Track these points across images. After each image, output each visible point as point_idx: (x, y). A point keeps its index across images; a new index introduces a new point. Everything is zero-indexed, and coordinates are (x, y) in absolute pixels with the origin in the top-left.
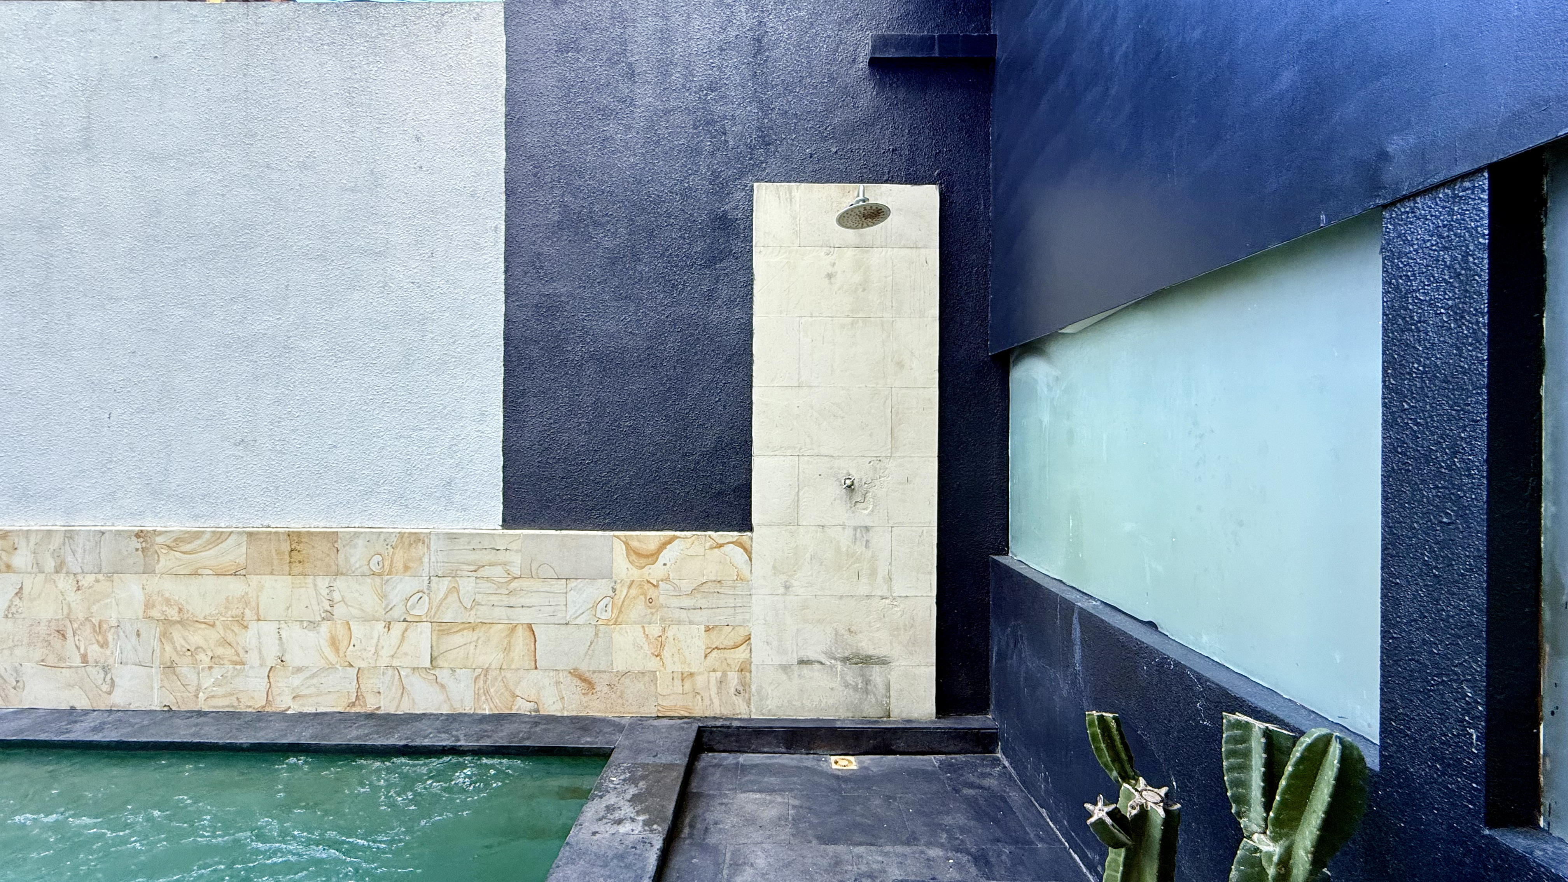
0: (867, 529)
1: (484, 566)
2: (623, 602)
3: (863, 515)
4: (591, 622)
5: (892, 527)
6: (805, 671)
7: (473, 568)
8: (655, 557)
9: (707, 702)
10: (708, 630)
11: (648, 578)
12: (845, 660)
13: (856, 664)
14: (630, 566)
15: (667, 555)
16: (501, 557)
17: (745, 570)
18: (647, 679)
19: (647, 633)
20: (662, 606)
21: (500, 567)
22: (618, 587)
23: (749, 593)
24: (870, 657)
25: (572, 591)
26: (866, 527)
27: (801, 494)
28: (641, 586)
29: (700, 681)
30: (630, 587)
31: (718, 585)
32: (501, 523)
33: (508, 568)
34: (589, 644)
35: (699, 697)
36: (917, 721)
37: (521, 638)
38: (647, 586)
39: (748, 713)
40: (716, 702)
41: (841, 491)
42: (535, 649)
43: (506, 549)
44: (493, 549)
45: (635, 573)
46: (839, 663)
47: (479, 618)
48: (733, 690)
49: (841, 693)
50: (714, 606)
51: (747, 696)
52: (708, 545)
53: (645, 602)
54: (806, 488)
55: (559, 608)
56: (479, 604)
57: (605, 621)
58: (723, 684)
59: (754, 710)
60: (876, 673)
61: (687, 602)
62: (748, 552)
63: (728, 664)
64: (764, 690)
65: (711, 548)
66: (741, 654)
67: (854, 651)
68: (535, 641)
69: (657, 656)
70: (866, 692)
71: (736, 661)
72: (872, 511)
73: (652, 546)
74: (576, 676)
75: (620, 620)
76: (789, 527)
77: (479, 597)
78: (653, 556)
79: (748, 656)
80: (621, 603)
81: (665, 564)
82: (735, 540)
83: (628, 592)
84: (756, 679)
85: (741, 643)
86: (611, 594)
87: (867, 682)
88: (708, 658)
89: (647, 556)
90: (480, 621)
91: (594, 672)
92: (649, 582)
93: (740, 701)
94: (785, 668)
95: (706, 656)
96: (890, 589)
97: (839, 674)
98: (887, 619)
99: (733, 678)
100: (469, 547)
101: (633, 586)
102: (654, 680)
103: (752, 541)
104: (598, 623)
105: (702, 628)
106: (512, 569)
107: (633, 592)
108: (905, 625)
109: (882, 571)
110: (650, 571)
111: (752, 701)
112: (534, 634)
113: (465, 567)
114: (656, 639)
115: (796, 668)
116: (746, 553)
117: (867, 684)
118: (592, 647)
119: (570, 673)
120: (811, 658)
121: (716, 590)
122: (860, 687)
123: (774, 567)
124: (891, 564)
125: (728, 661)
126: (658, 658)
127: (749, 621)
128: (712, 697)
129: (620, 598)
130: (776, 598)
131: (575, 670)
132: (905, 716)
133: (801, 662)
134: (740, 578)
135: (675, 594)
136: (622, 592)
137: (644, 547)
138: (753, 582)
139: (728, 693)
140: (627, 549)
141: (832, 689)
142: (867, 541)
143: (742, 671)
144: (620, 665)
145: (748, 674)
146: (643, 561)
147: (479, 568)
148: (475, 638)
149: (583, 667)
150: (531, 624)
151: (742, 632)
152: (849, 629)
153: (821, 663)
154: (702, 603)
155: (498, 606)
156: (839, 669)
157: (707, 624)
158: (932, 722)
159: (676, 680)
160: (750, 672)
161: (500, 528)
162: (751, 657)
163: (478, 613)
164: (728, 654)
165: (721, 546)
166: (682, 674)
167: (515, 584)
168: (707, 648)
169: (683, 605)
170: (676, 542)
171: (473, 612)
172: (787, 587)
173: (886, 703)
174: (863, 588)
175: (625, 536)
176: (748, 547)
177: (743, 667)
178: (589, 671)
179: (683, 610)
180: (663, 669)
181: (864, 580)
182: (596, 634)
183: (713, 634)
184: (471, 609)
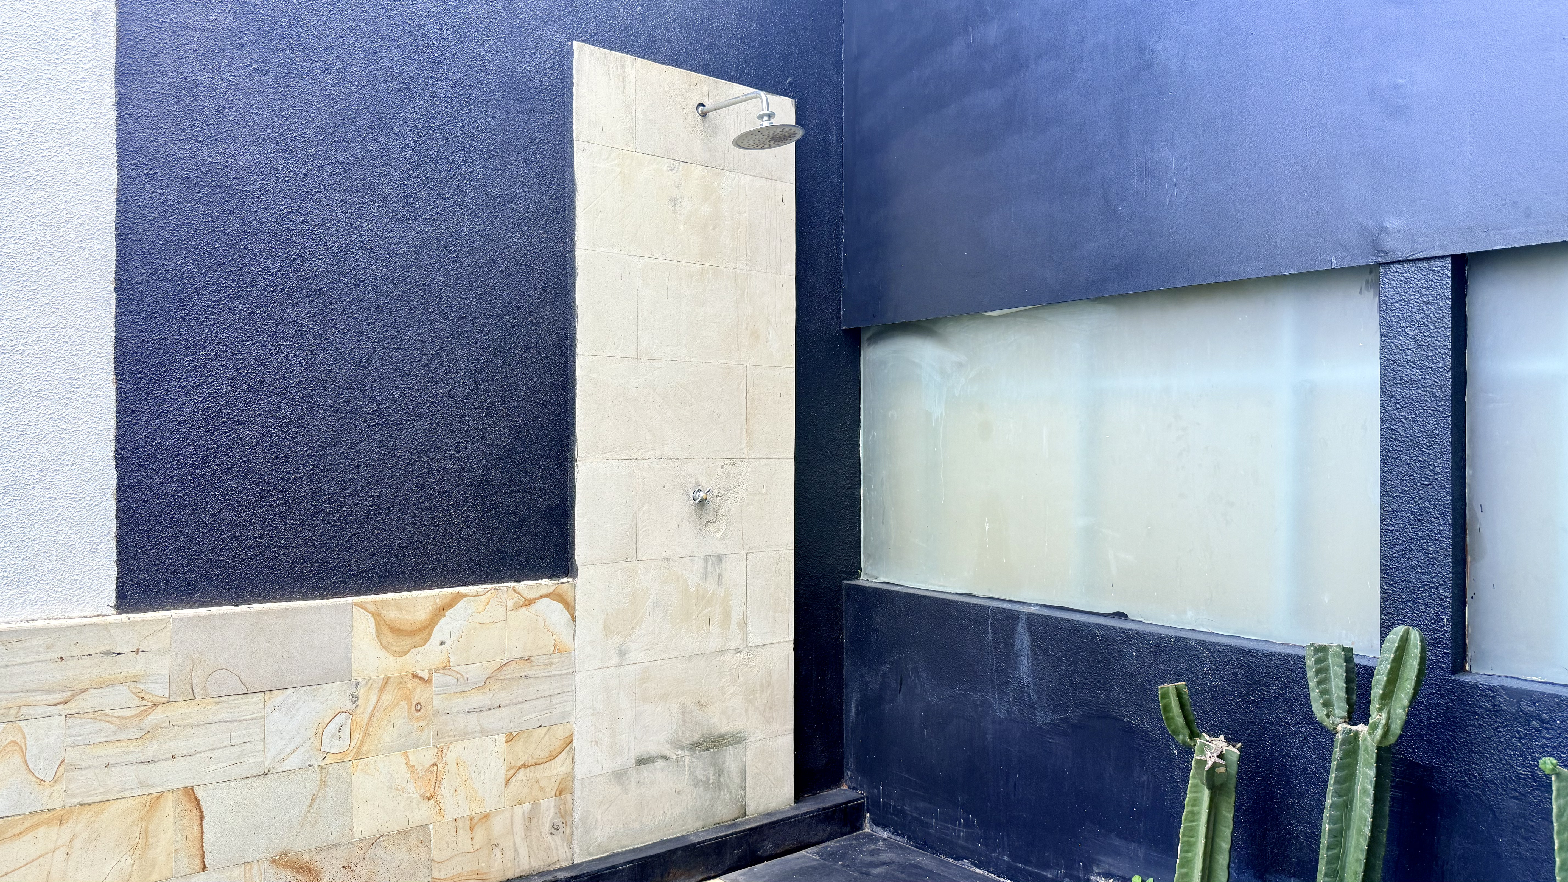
0: (719, 558)
1: (85, 690)
2: (370, 718)
3: (715, 542)
4: (314, 763)
5: (747, 554)
6: (645, 774)
7: (58, 697)
8: (425, 633)
9: (509, 854)
10: (510, 739)
11: (413, 670)
12: (695, 746)
13: (707, 750)
14: (382, 653)
15: (445, 628)
16: (126, 666)
17: (566, 638)
18: (413, 840)
19: (412, 763)
20: (436, 713)
21: (123, 688)
22: (362, 692)
23: (571, 670)
24: (722, 736)
25: (276, 714)
26: (719, 556)
27: (640, 514)
28: (401, 685)
29: (498, 824)
30: (382, 689)
31: (527, 664)
32: (113, 602)
33: (141, 686)
34: (309, 801)
35: (497, 851)
36: (778, 812)
37: (171, 818)
38: (411, 684)
39: (569, 857)
40: (523, 852)
41: (687, 508)
42: (202, 832)
43: (138, 651)
44: (108, 653)
45: (392, 665)
46: (687, 753)
47: (73, 796)
48: (547, 828)
49: (689, 796)
50: (520, 700)
51: (568, 831)
52: (510, 604)
53: (410, 712)
54: (646, 507)
55: (250, 747)
56: (73, 768)
57: (339, 756)
58: (534, 820)
59: (577, 851)
60: (730, 757)
61: (477, 700)
62: (570, 607)
63: (541, 788)
64: (591, 817)
65: (517, 607)
66: (560, 767)
67: (705, 732)
68: (202, 818)
69: (429, 799)
70: (719, 786)
71: (553, 780)
72: (725, 533)
73: (421, 615)
74: (283, 866)
75: (364, 750)
76: (625, 565)
77: (72, 755)
78: (424, 631)
79: (569, 769)
80: (366, 721)
81: (442, 643)
82: (551, 590)
83: (379, 698)
84: (580, 803)
85: (559, 750)
86: (349, 706)
87: (720, 773)
88: (512, 785)
89: (412, 633)
90: (76, 801)
91: (320, 850)
92: (415, 676)
93: (559, 842)
94: (619, 776)
95: (508, 782)
96: (745, 639)
97: (687, 768)
98: (742, 679)
99: (548, 807)
100: (48, 656)
101: (389, 688)
102: (425, 841)
103: (575, 590)
104: (326, 762)
105: (502, 738)
106: (150, 688)
107: (387, 697)
108: (762, 685)
109: (736, 616)
110: (418, 657)
111: (575, 838)
112: (198, 804)
113: (40, 697)
114: (428, 771)
115: (633, 773)
116: (568, 609)
117: (719, 775)
118: (315, 805)
119: (274, 861)
120: (653, 754)
121: (523, 674)
122: (711, 781)
123: (606, 627)
124: (745, 604)
125: (543, 783)
126: (432, 802)
127: (570, 714)
128: (518, 845)
129: (364, 712)
130: (608, 672)
131: (283, 854)
132: (762, 809)
133: (641, 762)
134: (558, 649)
135: (459, 689)
136: (369, 699)
137: (408, 617)
138: (577, 653)
139: (541, 833)
140: (378, 625)
141: (679, 793)
142: (720, 576)
143: (560, 794)
144: (363, 828)
145: (569, 797)
146: (405, 642)
147: (73, 696)
148: (65, 839)
149: (298, 845)
150: (192, 788)
151: (561, 732)
152: (699, 702)
153: (665, 758)
154: (503, 697)
155: (117, 765)
156: (687, 762)
157: (510, 731)
158: (794, 808)
159: (460, 832)
160: (573, 793)
161: (113, 611)
162: (573, 769)
163: (73, 786)
164: (541, 772)
165: (530, 602)
166: (471, 820)
167: (156, 716)
168: (510, 769)
169: (470, 707)
170: (461, 604)
171: (59, 788)
172: (622, 654)
173: (742, 797)
174: (713, 643)
175: (375, 602)
176: (569, 599)
177: (562, 786)
178: (309, 851)
179: (470, 715)
180: (439, 818)
181: (716, 629)
182: (323, 783)
183: (519, 744)
184: (55, 780)
